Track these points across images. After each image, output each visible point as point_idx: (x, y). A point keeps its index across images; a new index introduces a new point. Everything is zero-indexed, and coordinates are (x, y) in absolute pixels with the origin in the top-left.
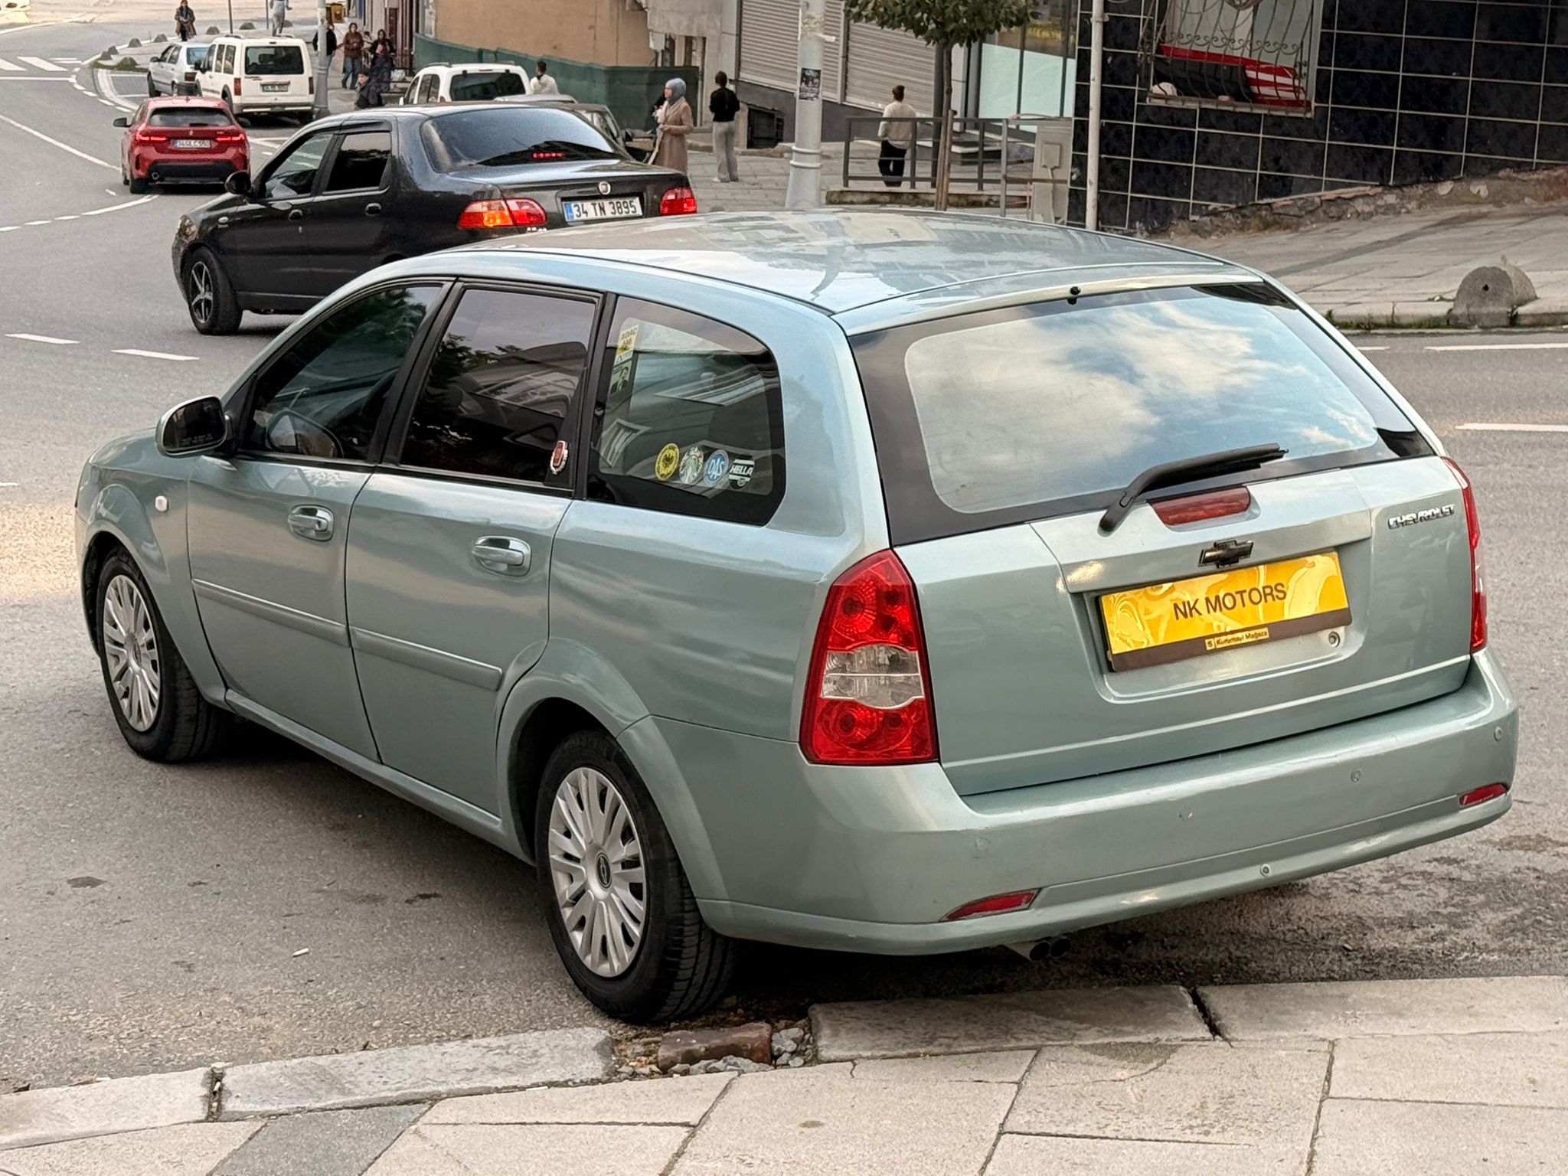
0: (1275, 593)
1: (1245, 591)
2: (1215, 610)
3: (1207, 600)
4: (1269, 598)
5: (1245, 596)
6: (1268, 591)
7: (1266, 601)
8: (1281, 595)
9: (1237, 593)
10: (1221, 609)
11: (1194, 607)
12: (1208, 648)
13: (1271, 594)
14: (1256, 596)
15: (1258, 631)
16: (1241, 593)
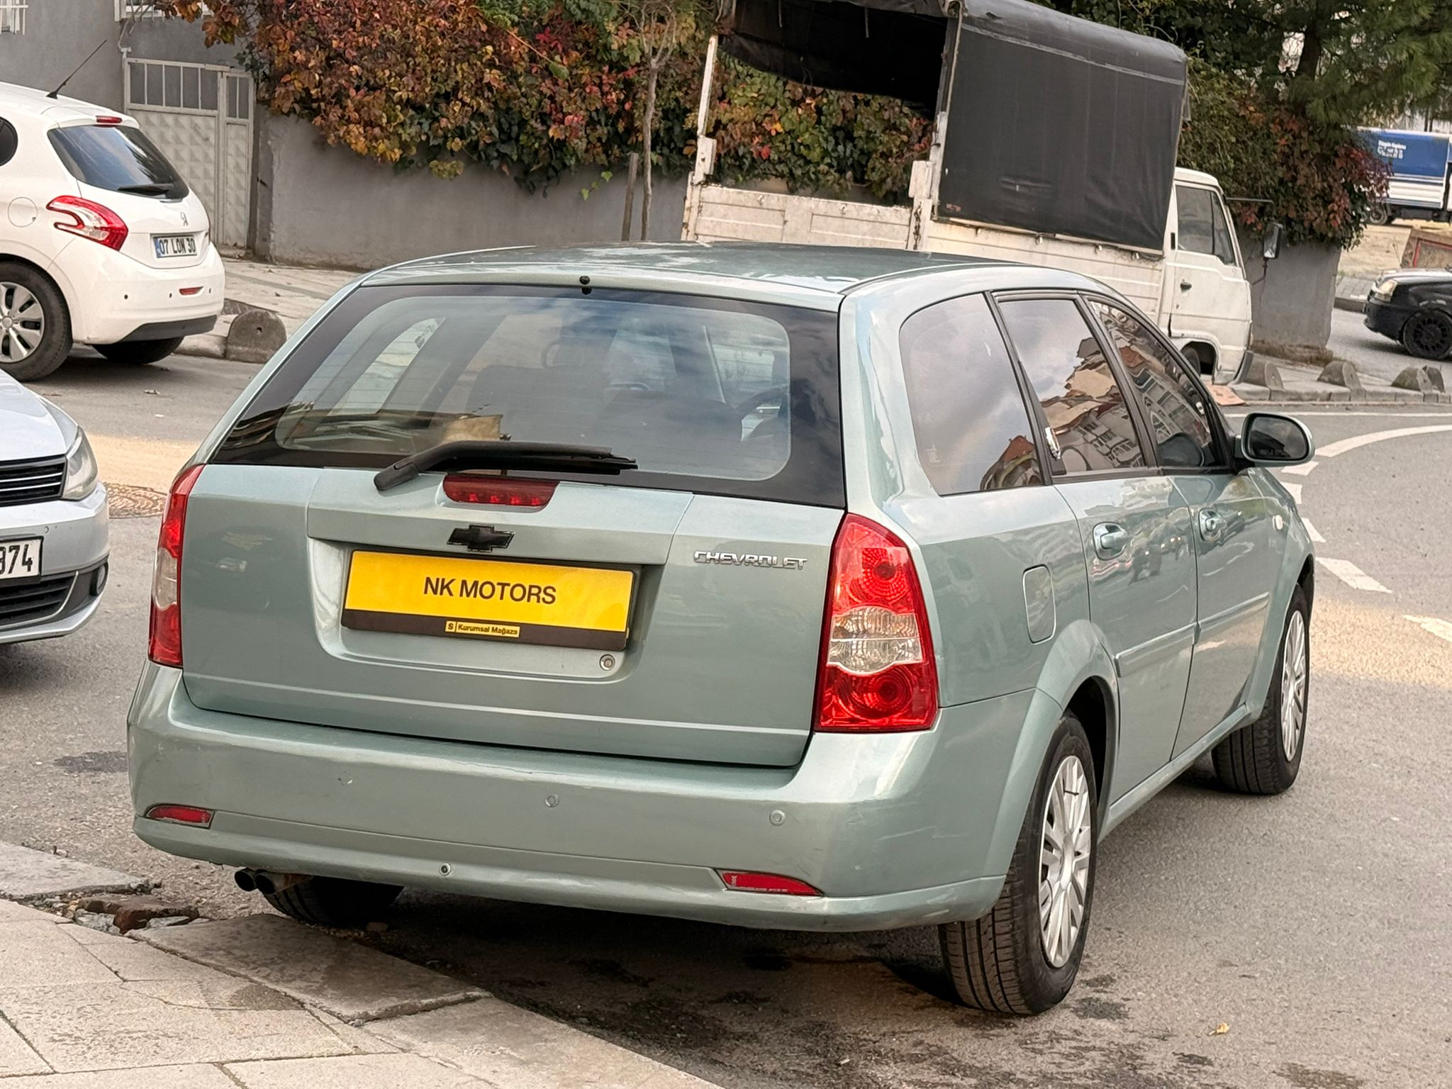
0: (542, 595)
1: (508, 585)
2: (468, 595)
3: (464, 583)
4: (534, 598)
5: (508, 589)
6: (535, 591)
7: (529, 600)
8: (549, 599)
9: (499, 584)
10: (475, 596)
11: (447, 586)
12: (447, 630)
13: (537, 595)
14: (518, 593)
15: (507, 628)
16: (503, 585)
